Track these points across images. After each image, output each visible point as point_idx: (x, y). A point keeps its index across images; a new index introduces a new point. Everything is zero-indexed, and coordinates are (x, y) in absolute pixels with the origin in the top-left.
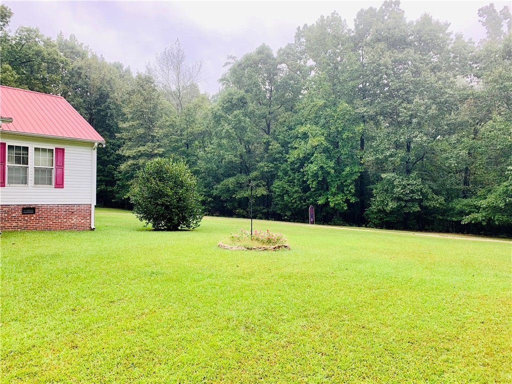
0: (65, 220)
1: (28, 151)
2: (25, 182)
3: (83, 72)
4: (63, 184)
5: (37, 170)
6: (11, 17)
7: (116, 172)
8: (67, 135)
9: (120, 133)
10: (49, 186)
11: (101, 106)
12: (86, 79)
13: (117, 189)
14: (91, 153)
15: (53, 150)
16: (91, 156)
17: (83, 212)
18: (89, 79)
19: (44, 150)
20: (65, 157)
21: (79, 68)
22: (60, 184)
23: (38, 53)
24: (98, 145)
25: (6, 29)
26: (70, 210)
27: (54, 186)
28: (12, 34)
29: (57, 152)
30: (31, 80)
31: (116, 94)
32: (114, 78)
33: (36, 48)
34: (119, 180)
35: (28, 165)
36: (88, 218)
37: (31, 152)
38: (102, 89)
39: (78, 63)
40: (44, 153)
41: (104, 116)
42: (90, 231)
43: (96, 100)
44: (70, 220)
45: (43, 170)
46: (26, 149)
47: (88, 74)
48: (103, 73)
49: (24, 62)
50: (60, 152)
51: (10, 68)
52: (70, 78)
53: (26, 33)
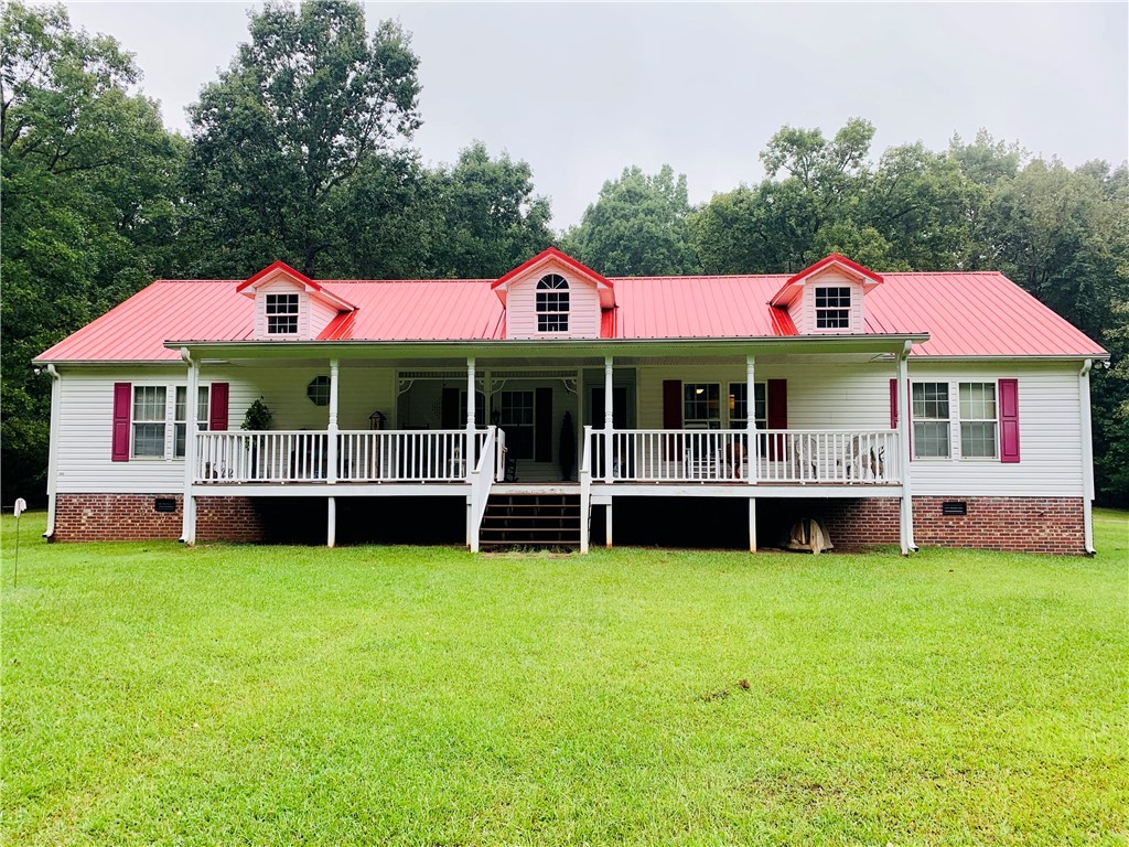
0: (1026, 531)
1: (947, 391)
2: (944, 450)
3: (1015, 205)
4: (1017, 454)
5: (964, 427)
6: (873, 137)
7: (1107, 422)
8: (1020, 350)
9: (1111, 326)
10: (990, 458)
11: (1060, 272)
12: (1021, 218)
13: (1114, 460)
14: (1076, 385)
15: (994, 384)
16: (1076, 391)
17: (1063, 513)
18: (1029, 216)
19: (977, 386)
20: (1020, 397)
21: (1005, 199)
22: (1011, 454)
23: (923, 192)
24: (1093, 364)
25: (864, 162)
26: (1037, 510)
27: (1000, 459)
28: (874, 169)
29: (1001, 388)
30: (911, 246)
31: (1097, 237)
32: (1088, 200)
33: (918, 182)
34: (1116, 439)
35: (948, 417)
36: (1078, 528)
37: (954, 392)
38: (1062, 231)
39: (1000, 189)
40: (977, 392)
41: (1070, 293)
42: (1085, 560)
43: (1047, 261)
44: (1037, 530)
45: (977, 427)
46: (944, 387)
47: (1026, 207)
48: (1062, 194)
49: (897, 216)
50: (1009, 387)
51: (876, 233)
52: (985, 224)
53: (897, 159)
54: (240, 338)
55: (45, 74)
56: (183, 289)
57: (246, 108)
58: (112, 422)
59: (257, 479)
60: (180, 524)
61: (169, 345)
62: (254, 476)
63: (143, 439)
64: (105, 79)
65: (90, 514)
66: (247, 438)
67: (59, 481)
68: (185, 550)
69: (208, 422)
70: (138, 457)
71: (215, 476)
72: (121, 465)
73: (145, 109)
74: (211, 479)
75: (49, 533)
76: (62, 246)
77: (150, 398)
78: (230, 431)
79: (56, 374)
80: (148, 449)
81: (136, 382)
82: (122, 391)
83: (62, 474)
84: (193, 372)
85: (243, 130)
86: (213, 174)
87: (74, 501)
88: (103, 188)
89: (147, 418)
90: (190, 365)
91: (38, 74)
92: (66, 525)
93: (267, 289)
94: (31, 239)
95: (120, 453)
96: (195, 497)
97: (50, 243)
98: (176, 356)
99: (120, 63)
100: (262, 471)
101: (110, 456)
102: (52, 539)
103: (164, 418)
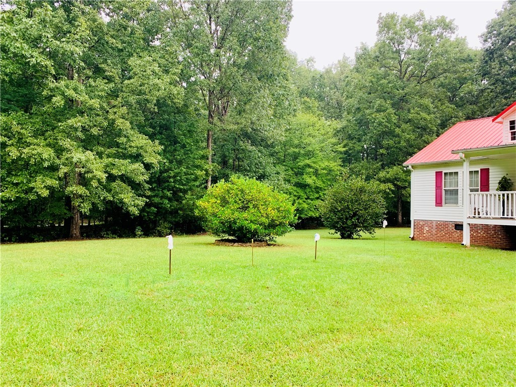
54: (496, 144)
55: (417, 43)
56: (475, 124)
57: (511, 26)
58: (435, 189)
59: (506, 216)
60: (461, 236)
61: (453, 152)
62: (503, 215)
63: (448, 197)
64: (440, 36)
65: (427, 229)
66: (499, 195)
67: (416, 214)
68: (463, 249)
69: (479, 188)
70: (447, 205)
71: (479, 214)
72: (439, 208)
73: (460, 43)
74: (477, 216)
75: (412, 236)
76: (424, 115)
77: (451, 177)
78: (490, 192)
79: (412, 169)
80: (451, 201)
81: (445, 170)
82: (439, 175)
83: (416, 212)
84: (466, 164)
85: (509, 37)
86: (495, 64)
87: (421, 223)
88: (442, 85)
89: (450, 186)
90: (464, 161)
91: (413, 44)
92: (418, 233)
93: (510, 118)
94: (412, 114)
95: (439, 203)
96: (469, 224)
97: (419, 114)
98: (456, 157)
99: (447, 26)
100: (508, 212)
101: (435, 204)
102: (413, 239)
103: (457, 186)
